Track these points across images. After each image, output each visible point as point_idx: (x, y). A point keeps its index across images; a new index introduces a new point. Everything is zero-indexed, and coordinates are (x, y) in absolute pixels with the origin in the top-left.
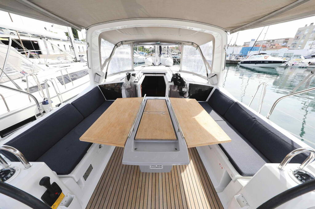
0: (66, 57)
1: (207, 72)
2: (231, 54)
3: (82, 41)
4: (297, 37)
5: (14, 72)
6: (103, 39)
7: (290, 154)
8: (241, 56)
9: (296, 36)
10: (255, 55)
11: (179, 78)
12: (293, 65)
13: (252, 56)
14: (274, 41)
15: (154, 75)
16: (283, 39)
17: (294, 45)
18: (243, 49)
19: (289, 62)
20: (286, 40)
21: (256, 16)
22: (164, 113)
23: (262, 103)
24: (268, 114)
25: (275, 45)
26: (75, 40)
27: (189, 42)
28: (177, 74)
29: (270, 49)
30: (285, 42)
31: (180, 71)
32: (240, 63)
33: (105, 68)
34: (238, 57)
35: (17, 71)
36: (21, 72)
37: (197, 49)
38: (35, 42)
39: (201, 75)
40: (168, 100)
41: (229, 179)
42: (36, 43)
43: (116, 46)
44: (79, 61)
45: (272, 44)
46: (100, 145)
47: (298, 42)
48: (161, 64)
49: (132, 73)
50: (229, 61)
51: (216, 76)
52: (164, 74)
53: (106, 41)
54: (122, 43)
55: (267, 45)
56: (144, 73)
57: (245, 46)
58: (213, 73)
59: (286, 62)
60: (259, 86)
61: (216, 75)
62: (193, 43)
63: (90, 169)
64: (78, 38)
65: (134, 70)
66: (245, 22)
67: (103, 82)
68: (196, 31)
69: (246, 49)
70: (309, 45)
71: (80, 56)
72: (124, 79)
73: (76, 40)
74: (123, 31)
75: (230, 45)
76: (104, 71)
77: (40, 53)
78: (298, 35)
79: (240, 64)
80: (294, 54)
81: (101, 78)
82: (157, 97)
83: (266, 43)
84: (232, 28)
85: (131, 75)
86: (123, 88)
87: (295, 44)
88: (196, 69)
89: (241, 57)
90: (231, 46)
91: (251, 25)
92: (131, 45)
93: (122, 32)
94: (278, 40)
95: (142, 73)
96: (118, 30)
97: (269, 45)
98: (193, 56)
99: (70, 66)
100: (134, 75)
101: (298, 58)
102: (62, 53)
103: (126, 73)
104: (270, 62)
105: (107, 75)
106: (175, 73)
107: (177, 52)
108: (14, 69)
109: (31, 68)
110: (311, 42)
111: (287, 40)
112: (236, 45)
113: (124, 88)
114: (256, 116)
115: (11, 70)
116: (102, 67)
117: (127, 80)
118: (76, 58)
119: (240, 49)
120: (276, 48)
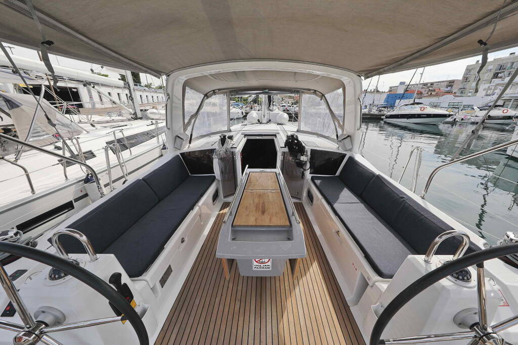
0: (120, 112)
1: (337, 132)
2: (370, 105)
3: (146, 86)
4: (466, 79)
5: (43, 135)
6: (189, 87)
7: (437, 239)
8: (385, 107)
9: (464, 77)
10: (406, 105)
11: (296, 141)
12: (462, 119)
13: (402, 107)
14: (433, 84)
15: (260, 138)
16: (446, 81)
17: (462, 91)
18: (388, 97)
19: (457, 114)
20: (450, 83)
21: (395, 57)
22: (273, 191)
23: (417, 177)
24: (423, 192)
25: (435, 90)
26: (135, 85)
27: (309, 90)
28: (292, 136)
29: (427, 96)
30: (450, 86)
31: (298, 131)
32: (384, 117)
33: (190, 128)
34: (380, 109)
35: (47, 134)
36: (53, 135)
37: (321, 100)
38: (73, 90)
39: (328, 137)
40: (279, 174)
41: (365, 284)
42: (75, 90)
43: (206, 97)
44: (141, 118)
45: (431, 89)
46: (183, 238)
47: (468, 86)
48: (270, 121)
49: (227, 135)
50: (368, 115)
51: (349, 138)
52: (275, 135)
53: (193, 91)
54: (214, 92)
55: (423, 90)
56: (246, 135)
57: (391, 93)
58: (345, 133)
59: (452, 115)
60: (412, 152)
61: (349, 136)
62: (315, 91)
63: (169, 271)
64: (140, 83)
65: (230, 131)
66: (383, 65)
67: (187, 148)
68: (318, 76)
69: (393, 97)
70: (484, 90)
71: (141, 110)
72: (217, 143)
73: (137, 85)
74: (217, 76)
75: (369, 90)
76: (188, 133)
77: (81, 106)
78: (467, 76)
79: (385, 120)
80: (463, 104)
81: (184, 142)
82: (263, 169)
83: (422, 88)
84: (367, 72)
85: (227, 137)
86: (214, 156)
87: (464, 88)
88: (322, 128)
89: (386, 109)
90: (371, 92)
91: (390, 69)
92: (227, 95)
93: (214, 78)
94: (439, 84)
95: (242, 134)
96: (210, 75)
97: (426, 90)
98: (314, 109)
99: (126, 125)
100: (231, 138)
101: (470, 109)
102: (114, 106)
103: (220, 135)
104: (429, 116)
105: (193, 138)
106: (290, 134)
107: (290, 102)
108: (44, 131)
109: (69, 129)
110: (486, 86)
111: (452, 82)
112: (378, 91)
113: (216, 157)
114: (405, 195)
115: (39, 132)
116: (185, 127)
117: (221, 146)
118: (135, 114)
119: (384, 96)
120: (437, 95)
